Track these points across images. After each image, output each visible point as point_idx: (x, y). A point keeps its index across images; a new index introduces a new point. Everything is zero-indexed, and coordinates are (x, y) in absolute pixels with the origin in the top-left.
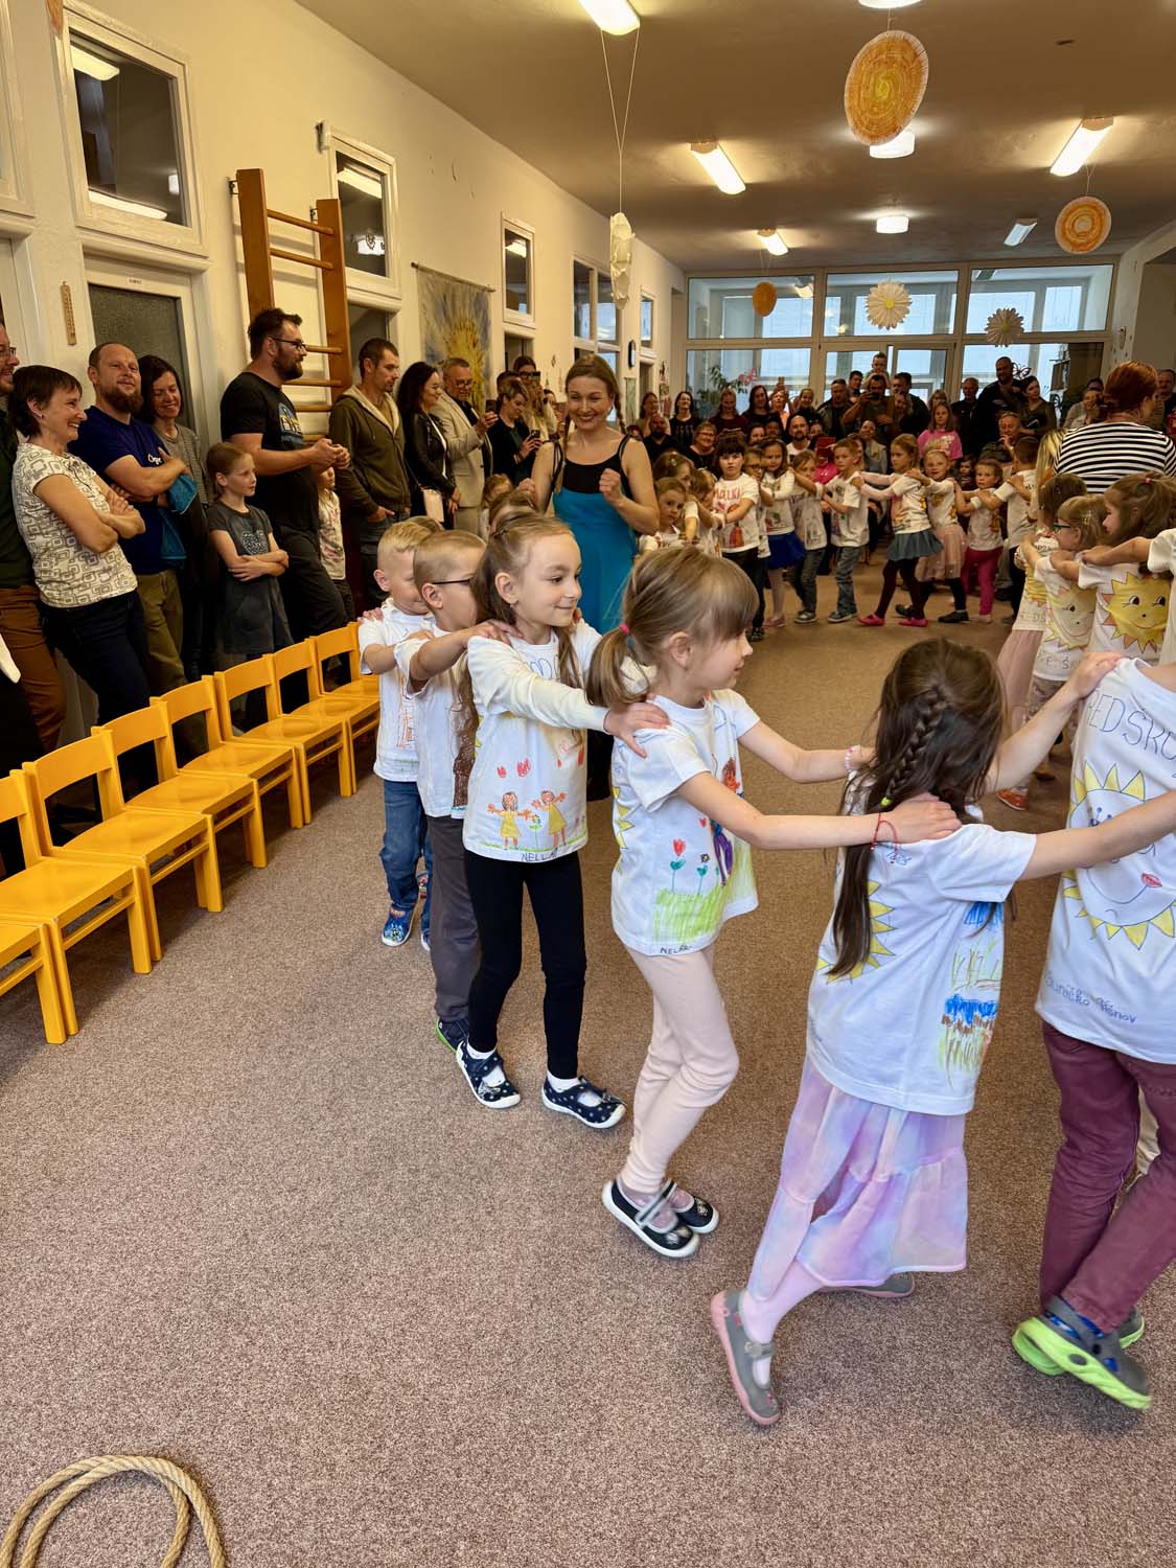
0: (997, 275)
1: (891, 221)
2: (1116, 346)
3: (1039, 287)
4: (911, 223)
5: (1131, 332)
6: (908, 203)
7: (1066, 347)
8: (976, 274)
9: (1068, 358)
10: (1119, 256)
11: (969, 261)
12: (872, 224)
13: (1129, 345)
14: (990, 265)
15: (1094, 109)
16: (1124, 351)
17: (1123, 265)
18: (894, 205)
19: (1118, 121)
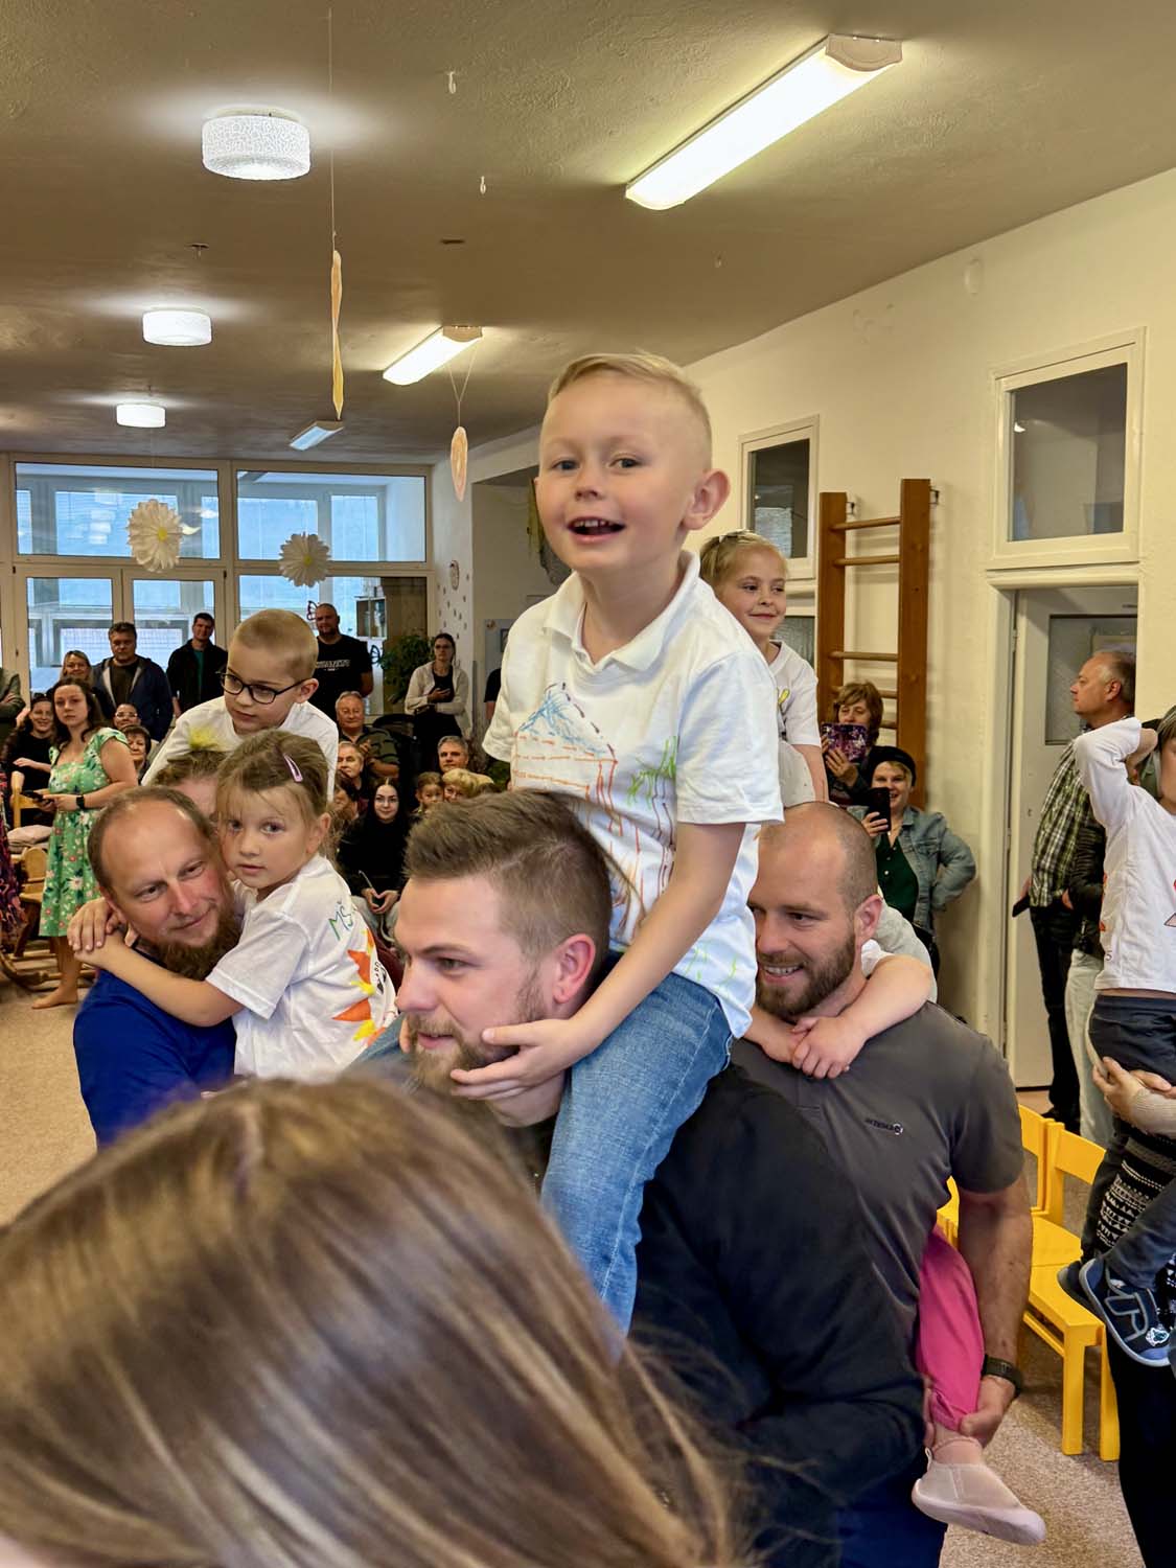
0: (268, 477)
1: (140, 411)
2: (447, 583)
3: (323, 496)
4: (169, 414)
5: (467, 567)
6: (168, 391)
7: (377, 582)
8: (241, 474)
9: (381, 596)
10: (430, 467)
11: (232, 459)
12: (111, 412)
13: (467, 586)
14: (259, 467)
15: (459, 314)
16: (460, 592)
17: (438, 477)
18: (150, 391)
19: (487, 331)
